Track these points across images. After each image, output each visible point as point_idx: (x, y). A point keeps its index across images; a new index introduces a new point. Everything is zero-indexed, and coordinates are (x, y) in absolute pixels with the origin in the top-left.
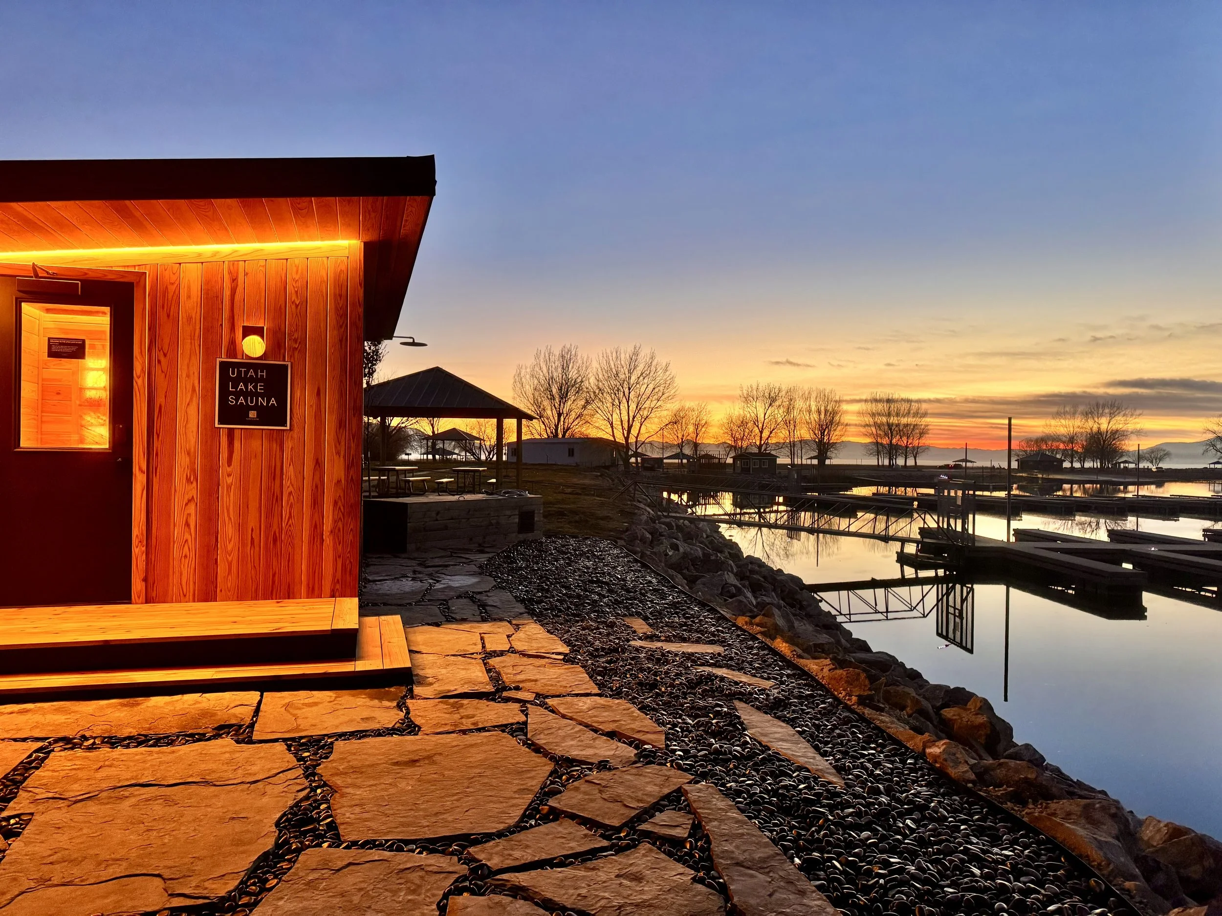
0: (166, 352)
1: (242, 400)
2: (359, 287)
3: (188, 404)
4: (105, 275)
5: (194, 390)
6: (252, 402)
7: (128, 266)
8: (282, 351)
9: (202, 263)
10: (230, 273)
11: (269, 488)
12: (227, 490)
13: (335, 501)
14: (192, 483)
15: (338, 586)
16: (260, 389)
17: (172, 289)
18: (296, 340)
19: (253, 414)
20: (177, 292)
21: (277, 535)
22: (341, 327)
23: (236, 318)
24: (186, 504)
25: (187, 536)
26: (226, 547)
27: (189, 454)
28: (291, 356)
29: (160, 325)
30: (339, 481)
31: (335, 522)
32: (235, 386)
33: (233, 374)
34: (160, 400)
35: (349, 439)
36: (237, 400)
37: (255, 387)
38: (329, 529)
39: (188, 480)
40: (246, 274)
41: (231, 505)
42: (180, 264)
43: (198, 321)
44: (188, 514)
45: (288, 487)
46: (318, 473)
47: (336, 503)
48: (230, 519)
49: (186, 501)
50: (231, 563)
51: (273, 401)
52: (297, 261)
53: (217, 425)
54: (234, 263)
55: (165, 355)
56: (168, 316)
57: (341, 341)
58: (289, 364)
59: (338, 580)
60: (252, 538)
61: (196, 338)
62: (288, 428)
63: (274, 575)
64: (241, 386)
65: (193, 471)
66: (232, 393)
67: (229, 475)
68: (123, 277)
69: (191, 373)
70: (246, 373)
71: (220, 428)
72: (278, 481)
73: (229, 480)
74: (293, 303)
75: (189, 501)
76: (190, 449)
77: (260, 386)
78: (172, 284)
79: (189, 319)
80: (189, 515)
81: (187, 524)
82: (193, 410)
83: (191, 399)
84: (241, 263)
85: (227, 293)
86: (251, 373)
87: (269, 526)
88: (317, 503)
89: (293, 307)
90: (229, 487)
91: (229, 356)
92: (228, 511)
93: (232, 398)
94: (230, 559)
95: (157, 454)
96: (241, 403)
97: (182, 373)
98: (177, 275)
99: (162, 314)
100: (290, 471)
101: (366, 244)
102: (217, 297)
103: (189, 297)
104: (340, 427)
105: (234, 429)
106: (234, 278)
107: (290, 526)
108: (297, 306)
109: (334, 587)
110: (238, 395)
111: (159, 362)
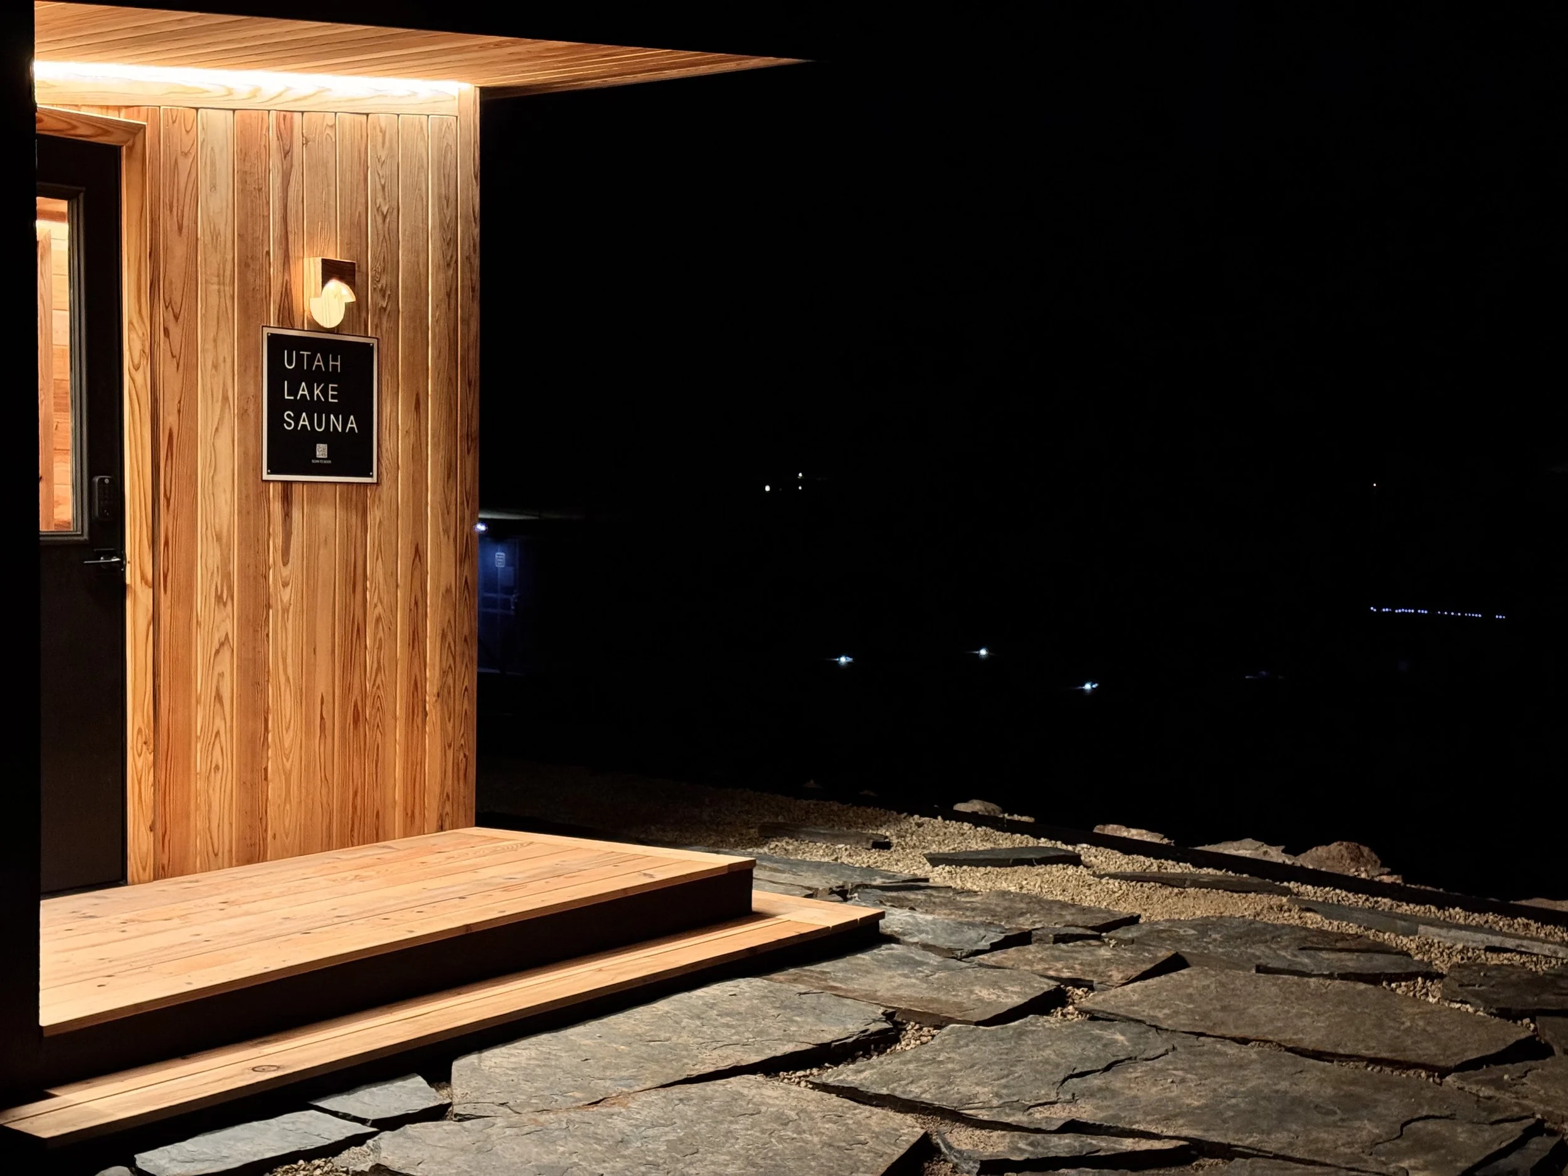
0: (177, 310)
1: (304, 421)
2: (474, 181)
3: (217, 429)
4: (74, 127)
5: (225, 399)
6: (320, 426)
7: (108, 107)
8: (364, 314)
9: (234, 110)
10: (280, 137)
11: (346, 607)
12: (283, 616)
13: (443, 630)
14: (225, 604)
15: (448, 808)
16: (333, 397)
17: (184, 164)
18: (383, 292)
19: (322, 450)
20: (193, 175)
21: (360, 709)
22: (449, 265)
23: (291, 238)
24: (217, 652)
25: (219, 723)
26: (281, 741)
27: (219, 538)
28: (377, 326)
29: (166, 249)
30: (448, 591)
31: (444, 672)
32: (293, 391)
33: (290, 363)
34: (169, 419)
35: (462, 503)
36: (297, 419)
37: (324, 392)
38: (435, 691)
39: (219, 598)
40: (306, 142)
41: (290, 649)
42: (197, 109)
43: (229, 244)
44: (219, 674)
45: (376, 606)
46: (417, 574)
47: (444, 636)
48: (288, 679)
49: (216, 645)
50: (290, 774)
51: (352, 424)
52: (383, 120)
53: (266, 477)
54: (286, 116)
55: (176, 318)
56: (180, 228)
57: (449, 295)
58: (375, 342)
59: (448, 796)
60: (322, 718)
61: (227, 280)
62: (374, 480)
63: (355, 794)
64: (303, 390)
65: (227, 576)
66: (290, 405)
67: (285, 585)
68: (106, 132)
69: (221, 359)
70: (311, 359)
71: (269, 481)
72: (359, 596)
73: (286, 595)
74: (378, 210)
75: (222, 644)
76: (221, 532)
77: (333, 389)
78: (186, 155)
79: (215, 235)
80: (221, 675)
81: (219, 697)
82: (224, 443)
83: (221, 419)
84: (297, 116)
85: (275, 182)
86: (318, 362)
87: (347, 689)
88: (416, 638)
89: (379, 219)
90: (286, 610)
91: (281, 324)
92: (284, 660)
93: (289, 416)
94: (288, 765)
95: (166, 543)
96: (304, 426)
97: (205, 361)
98: (192, 134)
99: (167, 223)
100: (375, 569)
101: (484, 91)
102: (260, 190)
103: (214, 187)
104: (449, 477)
105: (291, 482)
106: (287, 148)
107: (378, 687)
108: (384, 218)
109: (443, 808)
110: (299, 406)
111: (166, 331)
